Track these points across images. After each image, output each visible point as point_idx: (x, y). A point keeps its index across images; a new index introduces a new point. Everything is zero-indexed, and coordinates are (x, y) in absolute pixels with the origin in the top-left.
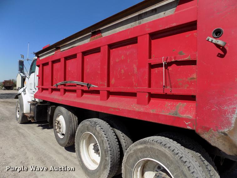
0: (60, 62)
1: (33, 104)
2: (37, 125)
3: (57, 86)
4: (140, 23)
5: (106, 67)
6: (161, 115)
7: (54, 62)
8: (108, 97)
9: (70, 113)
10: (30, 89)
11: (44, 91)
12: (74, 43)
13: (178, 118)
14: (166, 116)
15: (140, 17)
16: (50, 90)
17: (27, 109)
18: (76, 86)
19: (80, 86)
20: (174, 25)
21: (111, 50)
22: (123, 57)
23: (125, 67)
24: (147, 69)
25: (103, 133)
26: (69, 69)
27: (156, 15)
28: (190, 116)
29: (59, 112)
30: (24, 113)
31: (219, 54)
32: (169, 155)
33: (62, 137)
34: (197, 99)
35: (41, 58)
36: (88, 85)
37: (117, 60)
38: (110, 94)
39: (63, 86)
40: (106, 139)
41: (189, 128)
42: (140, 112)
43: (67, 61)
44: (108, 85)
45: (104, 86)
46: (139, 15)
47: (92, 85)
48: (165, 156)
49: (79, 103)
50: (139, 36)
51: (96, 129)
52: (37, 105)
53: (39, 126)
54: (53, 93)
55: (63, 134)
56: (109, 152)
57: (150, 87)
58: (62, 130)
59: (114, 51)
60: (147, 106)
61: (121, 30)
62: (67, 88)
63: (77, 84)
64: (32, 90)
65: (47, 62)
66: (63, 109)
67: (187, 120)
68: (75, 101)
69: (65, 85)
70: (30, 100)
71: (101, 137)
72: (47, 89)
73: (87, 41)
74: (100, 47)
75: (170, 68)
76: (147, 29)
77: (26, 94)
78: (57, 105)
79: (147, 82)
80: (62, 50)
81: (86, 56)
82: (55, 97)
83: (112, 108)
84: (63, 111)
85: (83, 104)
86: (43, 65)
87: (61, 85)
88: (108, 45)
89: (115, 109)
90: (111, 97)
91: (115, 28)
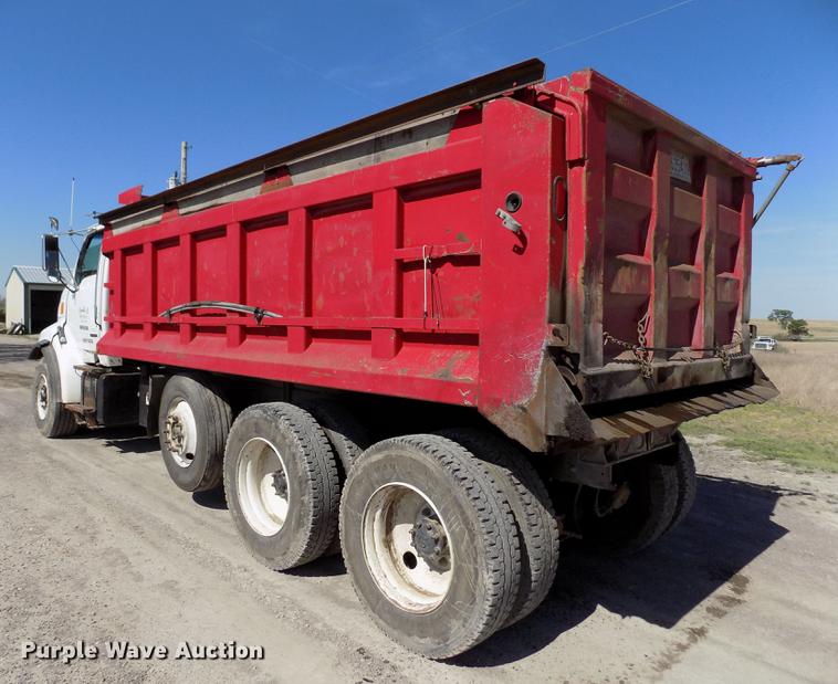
0: (178, 245)
1: (92, 372)
2: (104, 441)
3: (171, 316)
4: (379, 159)
5: (301, 265)
6: (417, 379)
7: (158, 245)
8: (308, 343)
9: (209, 392)
10: (81, 327)
11: (128, 333)
12: (218, 194)
13: (449, 384)
14: (426, 381)
15: (378, 145)
16: (148, 328)
17: (71, 389)
18: (225, 315)
19: (237, 316)
20: (445, 173)
21: (315, 221)
22: (342, 241)
23: (346, 265)
24: (392, 273)
25: (295, 435)
26: (206, 268)
27: (411, 145)
28: (470, 378)
29: (178, 393)
30: (64, 402)
31: (515, 246)
32: (432, 468)
33: (184, 464)
34: (480, 340)
35: (116, 232)
36: (256, 312)
37: (330, 248)
38: (312, 334)
39: (188, 315)
40: (302, 449)
41: (467, 403)
42: (375, 377)
43: (198, 244)
44: (309, 312)
45: (299, 313)
46: (377, 139)
47: (269, 313)
48: (424, 469)
49: (234, 363)
50: (376, 192)
51: (277, 427)
52: (103, 377)
53: (109, 444)
54: (156, 337)
55: (189, 456)
56: (310, 482)
57: (402, 317)
58: (187, 442)
59: (321, 225)
60: (394, 362)
61: (336, 173)
62: (200, 322)
63: (228, 311)
64: (87, 328)
65: (138, 243)
66: (188, 383)
67: (464, 386)
68: (221, 356)
69: (192, 313)
70: (81, 363)
71: (290, 446)
72: (138, 327)
73: (253, 193)
74: (286, 212)
75: (441, 272)
76: (393, 178)
77: (65, 343)
78: (172, 371)
79: (392, 304)
80: (182, 211)
81: (252, 234)
82: (166, 348)
83: (315, 369)
84: (190, 389)
85: (245, 363)
86: (124, 254)
87: (182, 312)
88: (306, 208)
89: (322, 371)
90: (315, 344)
91: (324, 165)
